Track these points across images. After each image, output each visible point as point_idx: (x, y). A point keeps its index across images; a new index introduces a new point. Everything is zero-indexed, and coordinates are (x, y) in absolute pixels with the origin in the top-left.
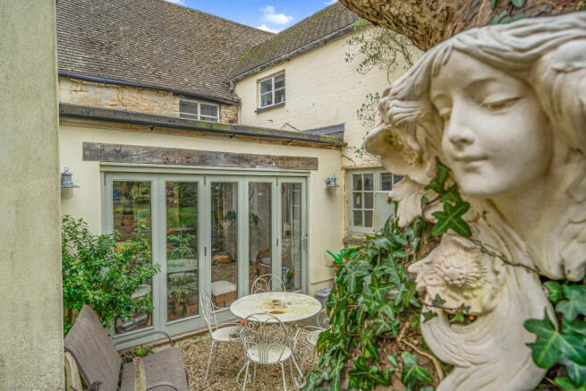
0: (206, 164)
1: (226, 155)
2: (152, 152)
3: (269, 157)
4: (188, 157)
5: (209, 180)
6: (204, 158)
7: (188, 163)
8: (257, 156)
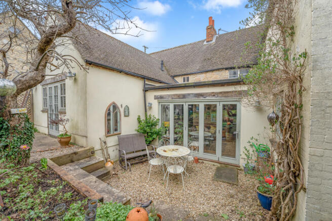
0: (185, 98)
1: (192, 94)
2: (169, 96)
3: (213, 93)
4: (179, 96)
5: (187, 104)
6: (184, 96)
7: (179, 98)
8: (207, 93)
